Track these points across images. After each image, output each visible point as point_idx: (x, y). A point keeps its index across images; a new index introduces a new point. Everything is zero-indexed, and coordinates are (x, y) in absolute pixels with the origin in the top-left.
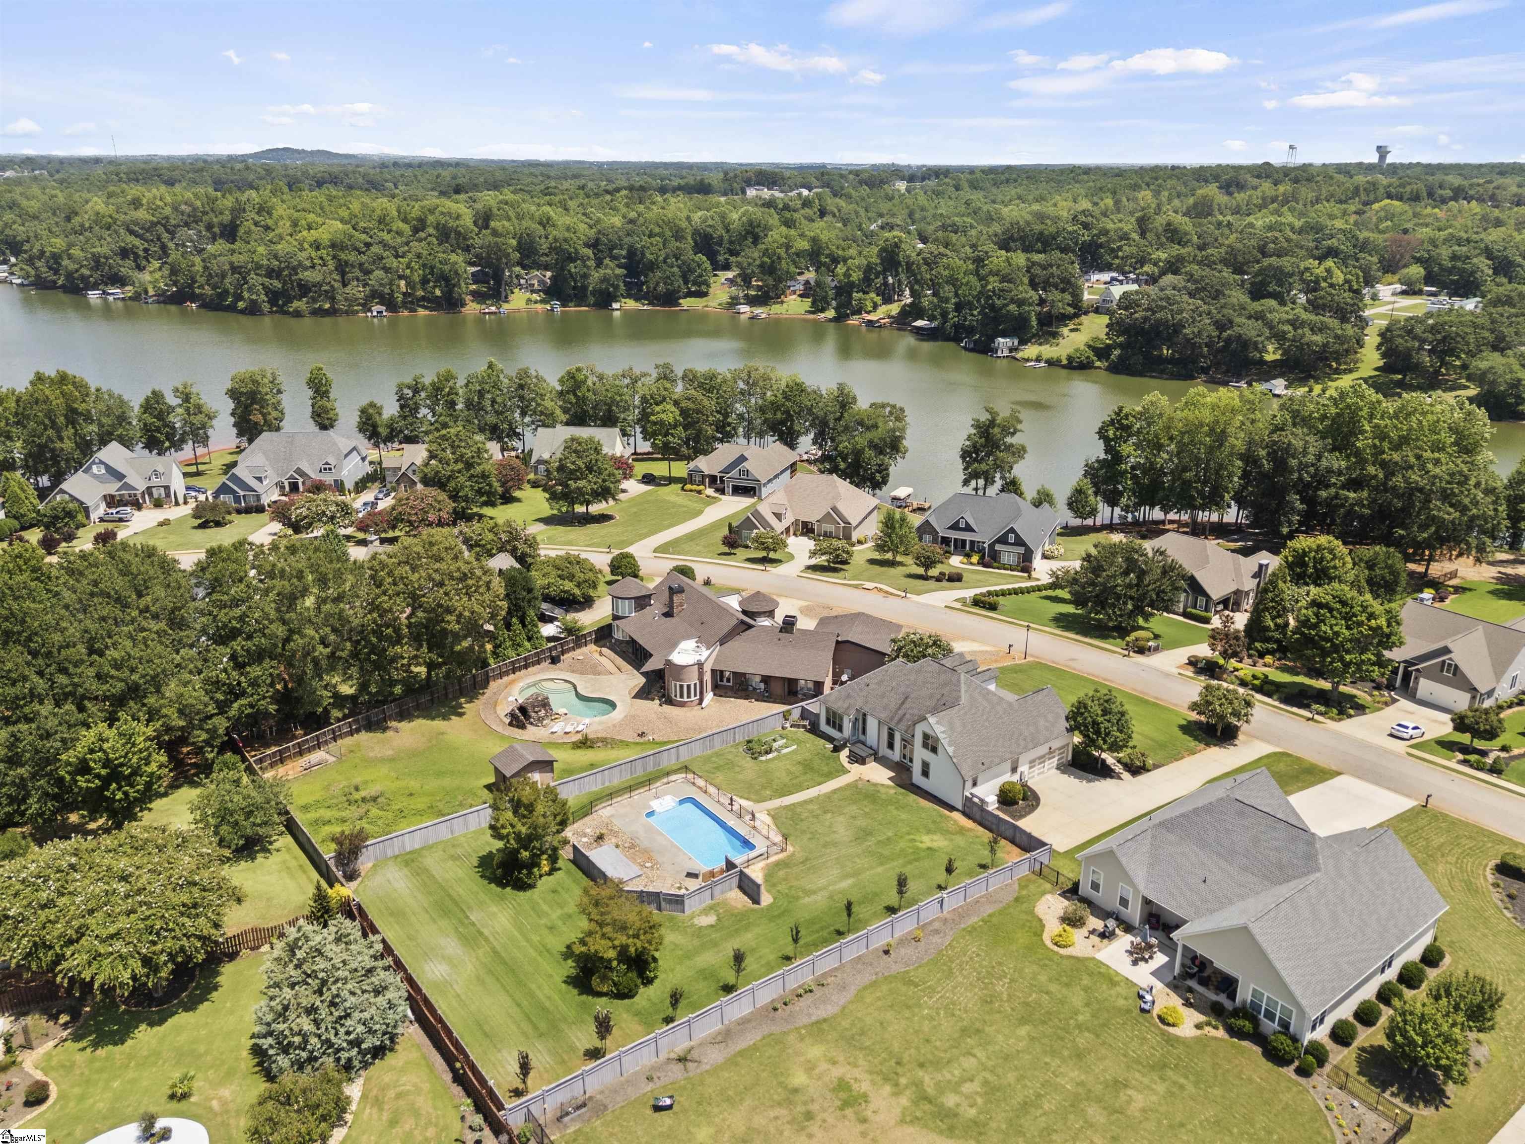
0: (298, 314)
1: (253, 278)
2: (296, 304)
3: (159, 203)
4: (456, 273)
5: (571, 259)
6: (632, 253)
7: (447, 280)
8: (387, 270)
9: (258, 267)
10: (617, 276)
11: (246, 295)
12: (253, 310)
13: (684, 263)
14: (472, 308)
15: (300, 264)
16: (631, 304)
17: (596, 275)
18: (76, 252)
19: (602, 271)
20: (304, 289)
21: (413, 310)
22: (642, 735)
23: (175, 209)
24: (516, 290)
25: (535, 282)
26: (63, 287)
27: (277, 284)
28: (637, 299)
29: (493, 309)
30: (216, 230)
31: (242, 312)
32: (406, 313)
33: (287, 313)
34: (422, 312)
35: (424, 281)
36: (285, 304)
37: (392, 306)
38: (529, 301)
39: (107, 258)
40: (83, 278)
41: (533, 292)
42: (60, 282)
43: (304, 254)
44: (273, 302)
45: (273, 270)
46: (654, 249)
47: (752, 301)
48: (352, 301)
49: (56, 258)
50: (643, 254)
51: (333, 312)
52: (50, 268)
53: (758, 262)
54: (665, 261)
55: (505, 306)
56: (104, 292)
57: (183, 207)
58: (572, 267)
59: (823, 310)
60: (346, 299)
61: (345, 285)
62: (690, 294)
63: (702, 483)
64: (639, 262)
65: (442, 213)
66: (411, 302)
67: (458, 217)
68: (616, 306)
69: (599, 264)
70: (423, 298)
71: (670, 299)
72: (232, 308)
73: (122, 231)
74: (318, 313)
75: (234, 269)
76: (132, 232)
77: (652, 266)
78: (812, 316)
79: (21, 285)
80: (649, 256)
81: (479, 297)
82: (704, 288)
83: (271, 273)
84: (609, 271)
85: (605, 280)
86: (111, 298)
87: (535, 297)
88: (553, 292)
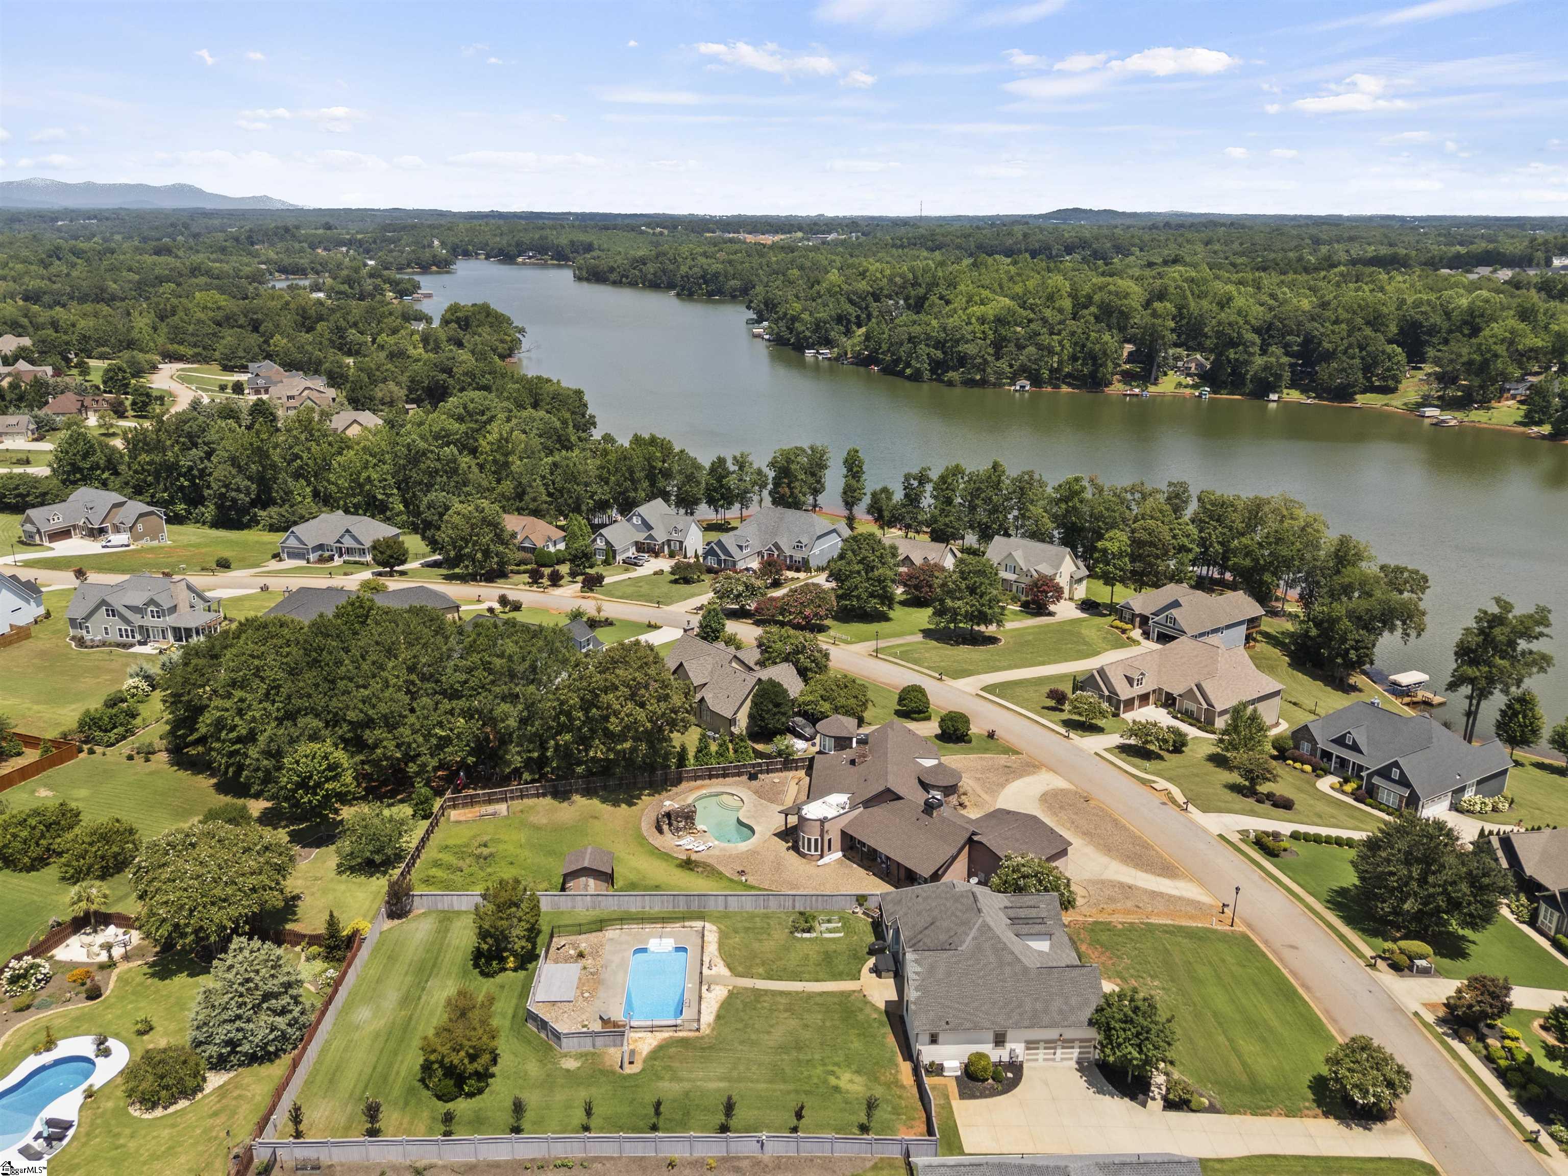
0: (950, 384)
1: (922, 349)
2: (951, 374)
3: (879, 275)
4: (1105, 353)
5: (1232, 344)
6: (1309, 341)
7: (1095, 359)
8: (1040, 347)
9: (928, 337)
10: (1281, 366)
11: (913, 362)
12: (916, 377)
13: (1369, 354)
14: (1117, 388)
15: (963, 337)
16: (1294, 396)
17: (1259, 361)
18: (805, 316)
19: (1265, 358)
20: (962, 360)
21: (1057, 387)
22: (742, 873)
23: (891, 280)
24: (1171, 373)
25: (1193, 365)
26: (793, 344)
27: (939, 354)
28: (1304, 391)
29: (1137, 391)
30: (911, 301)
31: (909, 378)
32: (1049, 389)
33: (942, 381)
34: (1065, 389)
35: (1074, 358)
36: (943, 374)
37: (1036, 381)
38: (1179, 385)
39: (825, 323)
40: (806, 338)
41: (1188, 375)
42: (792, 340)
43: (970, 328)
44: (933, 371)
45: (939, 342)
46: (1336, 338)
47: (1446, 404)
48: (1000, 374)
49: (794, 319)
50: (1320, 344)
51: (983, 383)
52: (788, 328)
53: (1465, 359)
54: (1345, 352)
55: (1152, 389)
56: (818, 352)
57: (897, 279)
58: (1232, 354)
59: (1539, 423)
60: (995, 372)
61: (998, 359)
62: (1371, 389)
63: (1132, 622)
64: (1315, 350)
65: (1110, 293)
66: (1057, 378)
67: (1127, 295)
68: (1274, 397)
69: (1264, 351)
70: (1069, 375)
71: (1344, 394)
72: (901, 374)
73: (842, 299)
74: (970, 383)
75: (911, 339)
76: (851, 301)
77: (1328, 356)
78: (1521, 429)
79: (769, 340)
80: (1326, 345)
81: (1128, 377)
82: (1391, 383)
83: (939, 345)
84: (1273, 360)
85: (1267, 368)
86: (820, 357)
87: (1189, 381)
88: (1208, 378)
